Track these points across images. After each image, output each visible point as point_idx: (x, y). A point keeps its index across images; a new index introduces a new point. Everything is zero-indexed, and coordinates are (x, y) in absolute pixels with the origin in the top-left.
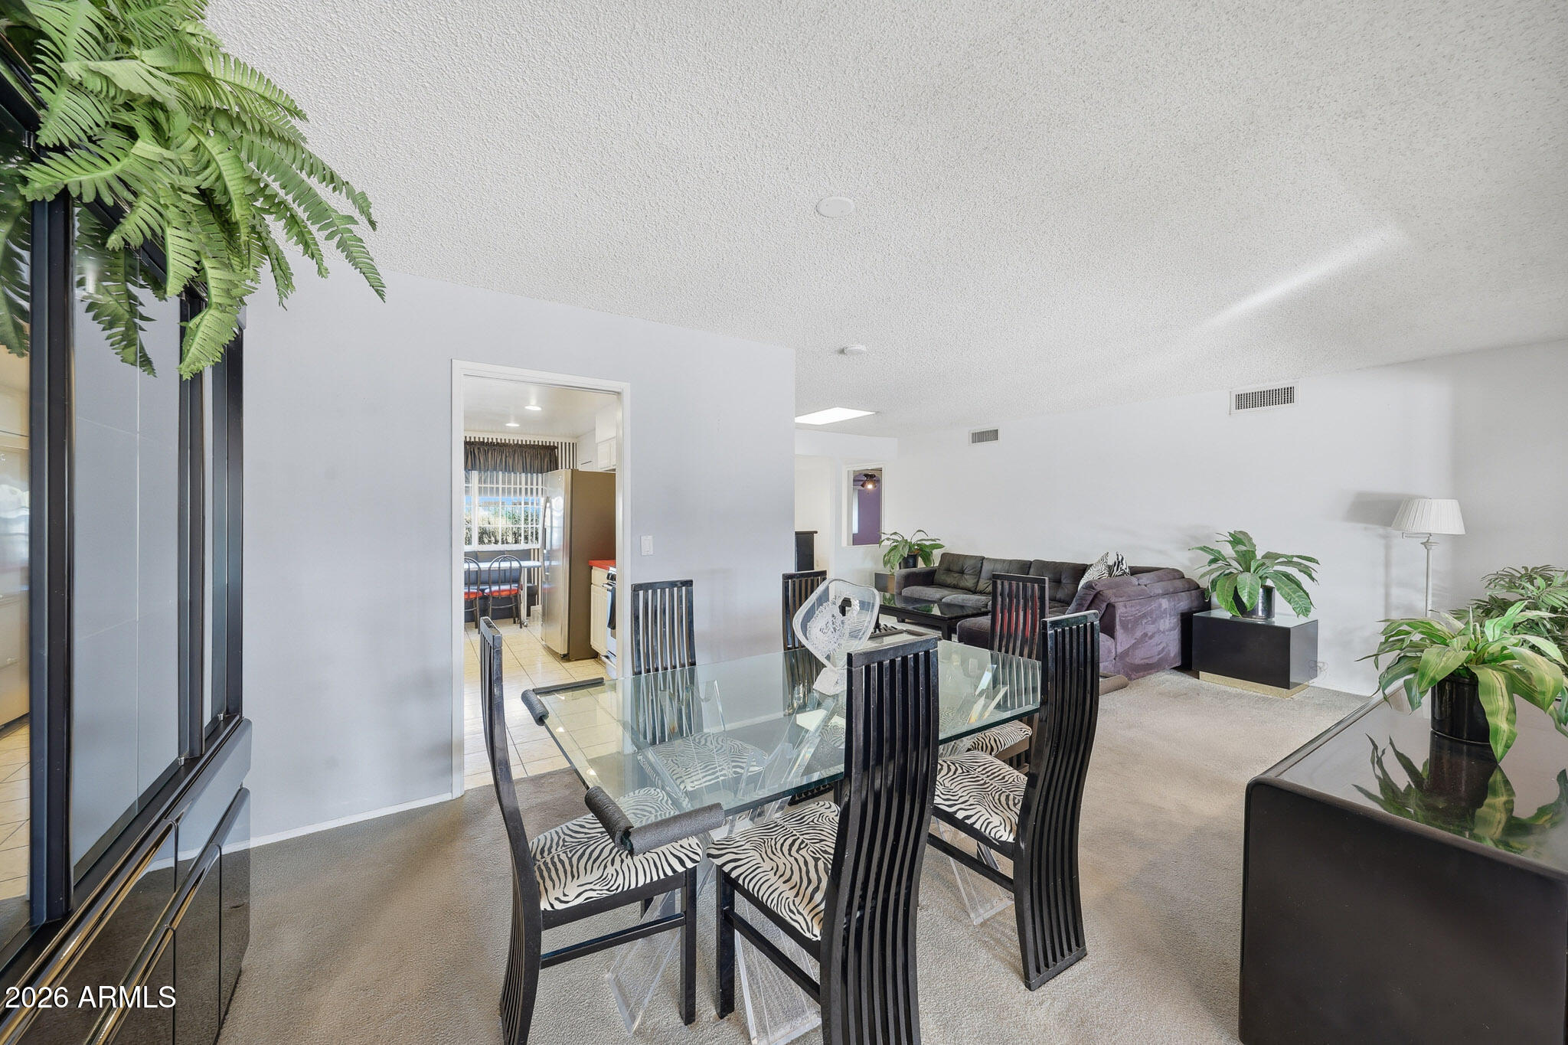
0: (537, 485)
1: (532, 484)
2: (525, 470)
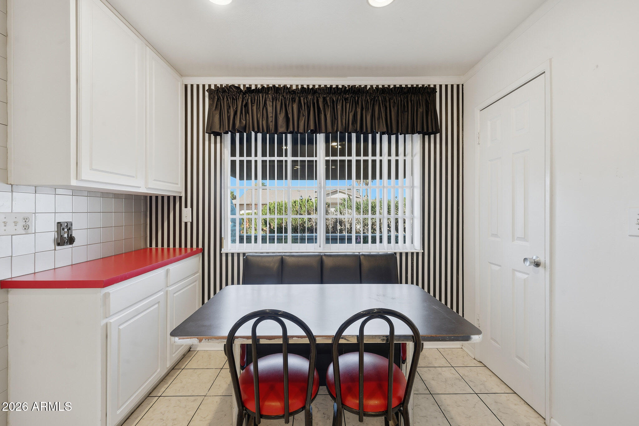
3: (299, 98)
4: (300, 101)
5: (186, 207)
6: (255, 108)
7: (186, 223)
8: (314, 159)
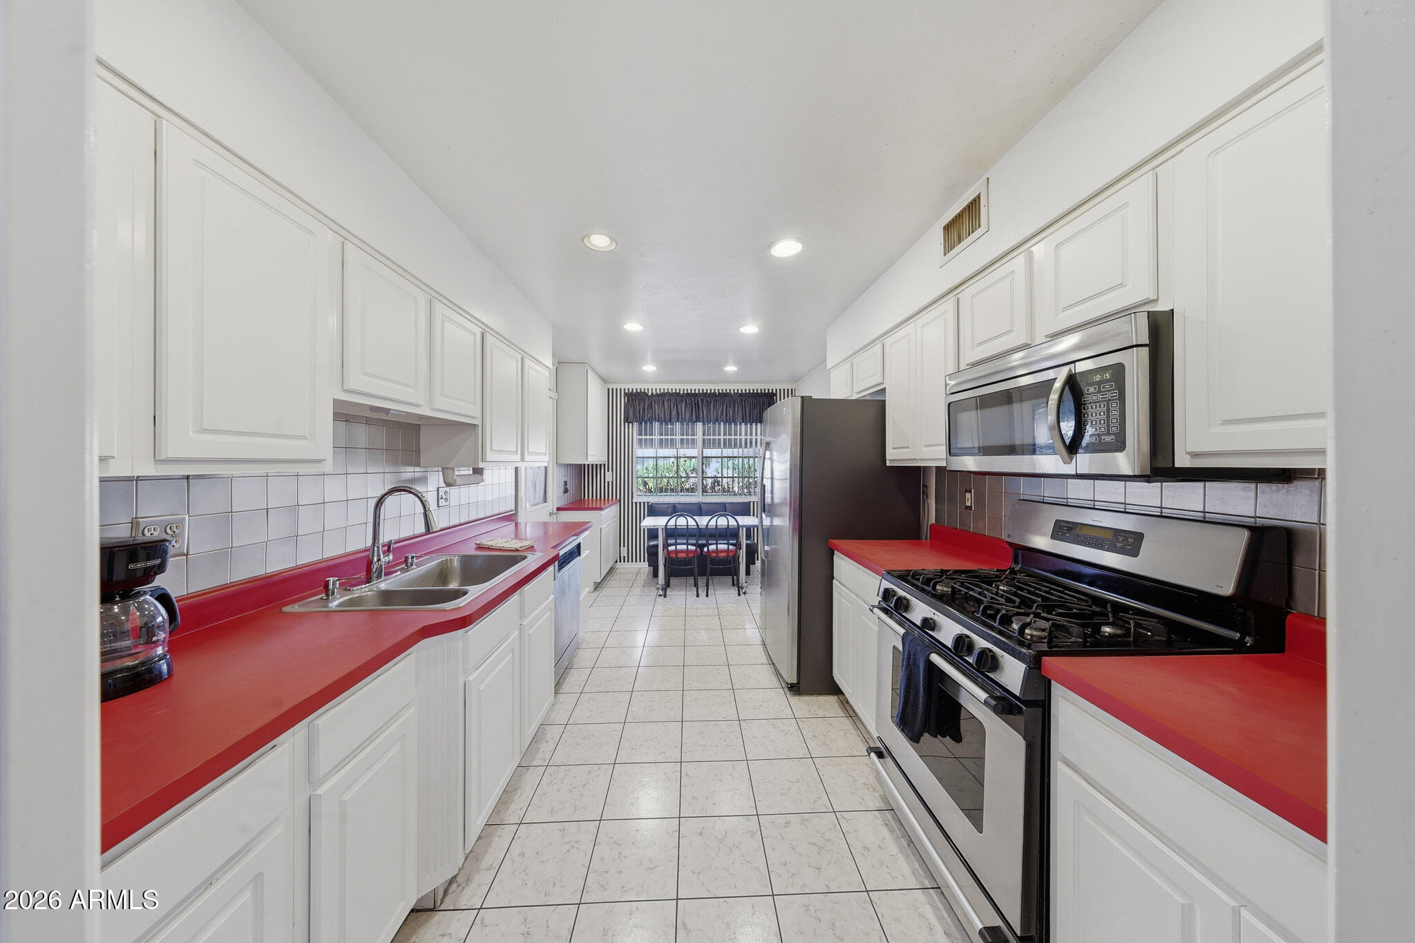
0: (756, 435)
1: (751, 435)
2: (744, 420)
3: (686, 400)
4: (686, 402)
5: (608, 471)
6: (656, 406)
7: (608, 482)
8: (695, 437)
